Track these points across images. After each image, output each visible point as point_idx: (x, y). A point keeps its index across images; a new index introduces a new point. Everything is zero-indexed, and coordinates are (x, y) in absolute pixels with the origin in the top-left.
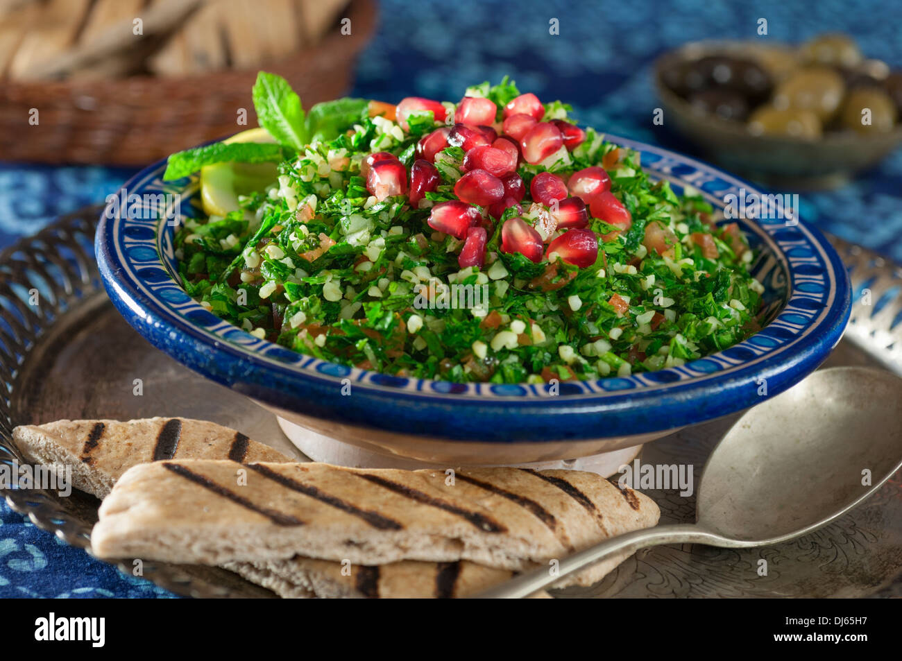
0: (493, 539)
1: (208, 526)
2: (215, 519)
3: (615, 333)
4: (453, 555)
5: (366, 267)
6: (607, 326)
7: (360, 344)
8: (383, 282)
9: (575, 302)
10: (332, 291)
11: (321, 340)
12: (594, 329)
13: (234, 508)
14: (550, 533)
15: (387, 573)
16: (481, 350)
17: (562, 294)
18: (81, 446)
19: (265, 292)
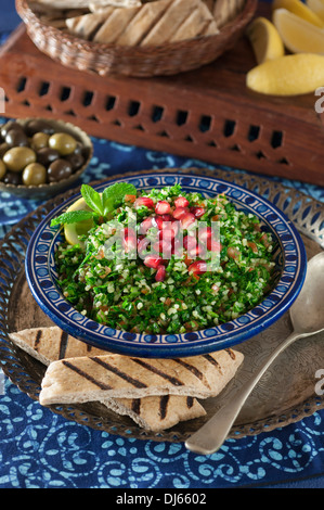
0: (179, 387)
1: (79, 392)
2: (81, 390)
3: (213, 303)
4: (166, 394)
5: (122, 281)
6: (210, 301)
7: (120, 316)
8: (129, 286)
9: (198, 292)
10: (111, 289)
11: (106, 313)
12: (205, 302)
13: (88, 382)
14: (200, 382)
15: (143, 402)
16: (163, 316)
17: (194, 288)
18: (34, 343)
19: (87, 289)
